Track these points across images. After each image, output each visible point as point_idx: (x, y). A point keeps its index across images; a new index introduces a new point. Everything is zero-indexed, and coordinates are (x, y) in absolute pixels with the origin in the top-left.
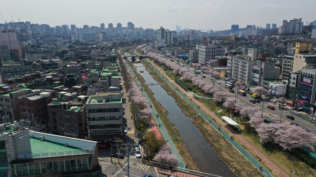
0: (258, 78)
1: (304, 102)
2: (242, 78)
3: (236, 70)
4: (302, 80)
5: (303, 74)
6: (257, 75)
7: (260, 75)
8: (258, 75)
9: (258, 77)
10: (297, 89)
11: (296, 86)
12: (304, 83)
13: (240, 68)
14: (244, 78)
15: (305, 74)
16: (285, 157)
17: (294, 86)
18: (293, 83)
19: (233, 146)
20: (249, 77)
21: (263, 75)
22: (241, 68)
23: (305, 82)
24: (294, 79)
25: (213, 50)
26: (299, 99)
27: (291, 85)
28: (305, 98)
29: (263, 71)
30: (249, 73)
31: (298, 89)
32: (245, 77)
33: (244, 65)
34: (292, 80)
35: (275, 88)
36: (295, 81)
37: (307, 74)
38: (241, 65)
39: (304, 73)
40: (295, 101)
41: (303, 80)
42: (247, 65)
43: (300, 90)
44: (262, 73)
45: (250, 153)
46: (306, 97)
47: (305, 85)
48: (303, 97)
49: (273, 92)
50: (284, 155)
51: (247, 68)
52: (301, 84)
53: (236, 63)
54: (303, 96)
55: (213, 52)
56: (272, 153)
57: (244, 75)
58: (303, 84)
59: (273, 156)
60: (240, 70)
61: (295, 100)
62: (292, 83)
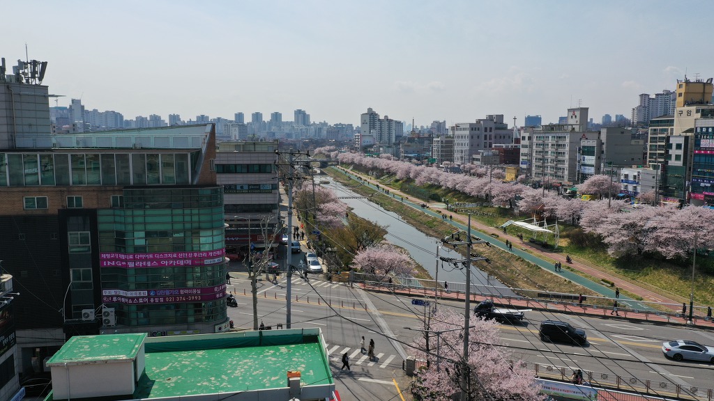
0: (592, 166)
1: (706, 196)
2: (556, 173)
3: (541, 159)
4: (697, 144)
5: (699, 130)
6: (591, 160)
7: (599, 158)
8: (594, 158)
9: (593, 162)
10: (688, 169)
11: (685, 163)
12: (703, 152)
13: (550, 152)
14: (560, 174)
15: (704, 130)
16: (672, 278)
17: (680, 163)
18: (678, 157)
19: (543, 268)
20: (572, 168)
21: (604, 156)
22: (554, 150)
23: (706, 149)
24: (679, 146)
25: (486, 133)
26: (693, 192)
27: (673, 162)
28: (709, 185)
29: (604, 146)
30: (572, 159)
31: (690, 168)
32: (564, 169)
33: (560, 142)
34: (673, 152)
35: (635, 177)
36: (681, 152)
37: (707, 128)
38: (553, 145)
39: (702, 128)
40: (684, 197)
41: (699, 145)
42: (568, 140)
43: (694, 170)
44: (603, 152)
45: (586, 276)
46: (709, 183)
47: (706, 155)
48: (702, 185)
49: (630, 188)
50: (670, 273)
51: (567, 148)
52: (695, 155)
53: (541, 142)
54: (704, 182)
55: (486, 136)
56: (640, 274)
57: (559, 166)
58: (700, 155)
59: (641, 279)
60: (550, 156)
61: (685, 194)
62: (673, 157)
